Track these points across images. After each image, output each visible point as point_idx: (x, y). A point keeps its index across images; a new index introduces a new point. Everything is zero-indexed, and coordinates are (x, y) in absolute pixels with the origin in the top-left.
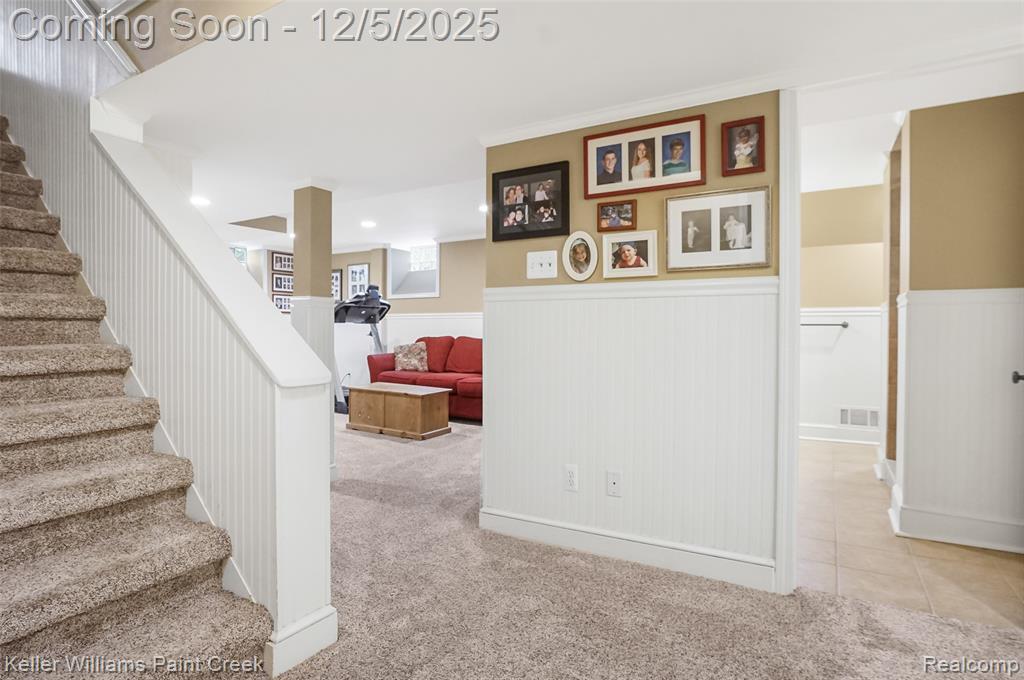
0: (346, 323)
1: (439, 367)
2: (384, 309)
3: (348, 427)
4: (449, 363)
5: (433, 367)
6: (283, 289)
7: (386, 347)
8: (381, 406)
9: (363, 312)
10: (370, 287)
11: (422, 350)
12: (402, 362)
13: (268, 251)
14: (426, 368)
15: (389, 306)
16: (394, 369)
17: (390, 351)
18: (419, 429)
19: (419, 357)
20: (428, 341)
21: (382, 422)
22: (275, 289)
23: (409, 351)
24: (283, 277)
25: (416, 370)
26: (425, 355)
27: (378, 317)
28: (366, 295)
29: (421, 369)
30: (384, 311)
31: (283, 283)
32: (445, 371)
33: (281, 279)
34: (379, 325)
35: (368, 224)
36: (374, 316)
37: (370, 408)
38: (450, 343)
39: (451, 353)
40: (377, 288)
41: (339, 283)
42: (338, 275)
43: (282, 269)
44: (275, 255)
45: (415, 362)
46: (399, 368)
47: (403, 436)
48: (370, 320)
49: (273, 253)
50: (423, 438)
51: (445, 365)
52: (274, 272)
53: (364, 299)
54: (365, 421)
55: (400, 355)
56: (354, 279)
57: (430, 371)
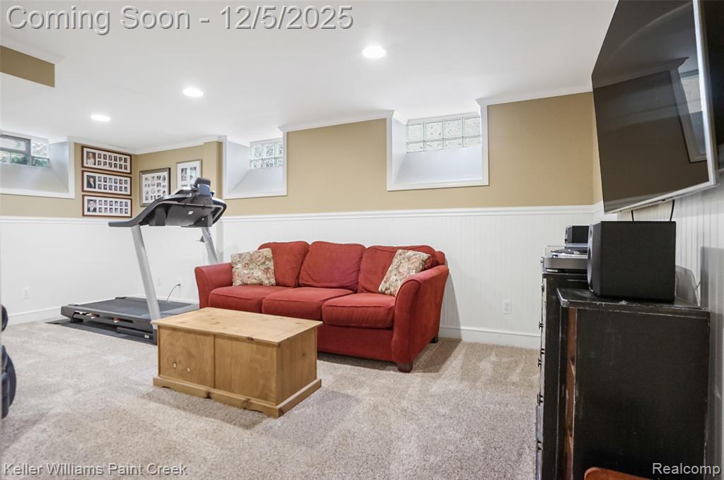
0: (166, 226)
1: (289, 279)
2: (217, 209)
3: (156, 383)
4: (303, 274)
5: (281, 280)
6: (97, 190)
7: (222, 255)
8: (208, 354)
9: (191, 213)
10: (199, 181)
11: (267, 259)
12: (242, 274)
13: (75, 144)
14: (273, 281)
15: (225, 206)
16: (231, 284)
17: (227, 260)
18: (273, 395)
19: (263, 267)
20: (275, 248)
21: (209, 377)
22: (86, 189)
23: (250, 261)
24: (97, 175)
25: (261, 284)
26: (271, 264)
27: (210, 219)
28: (193, 191)
29: (266, 282)
30: (218, 211)
31: (97, 183)
32: (299, 286)
33: (94, 178)
34: (213, 229)
35: (193, 92)
36: (206, 217)
37: (190, 355)
38: (303, 250)
39: (305, 262)
40: (208, 182)
41: (166, 183)
42: (166, 174)
43: (96, 166)
44: (85, 150)
45: (258, 274)
46: (237, 282)
47: (246, 406)
48: (201, 222)
49: (83, 147)
50: (281, 412)
51: (298, 277)
52: (84, 169)
53: (190, 195)
54: (183, 375)
55: (239, 266)
56: (183, 178)
57: (278, 284)
